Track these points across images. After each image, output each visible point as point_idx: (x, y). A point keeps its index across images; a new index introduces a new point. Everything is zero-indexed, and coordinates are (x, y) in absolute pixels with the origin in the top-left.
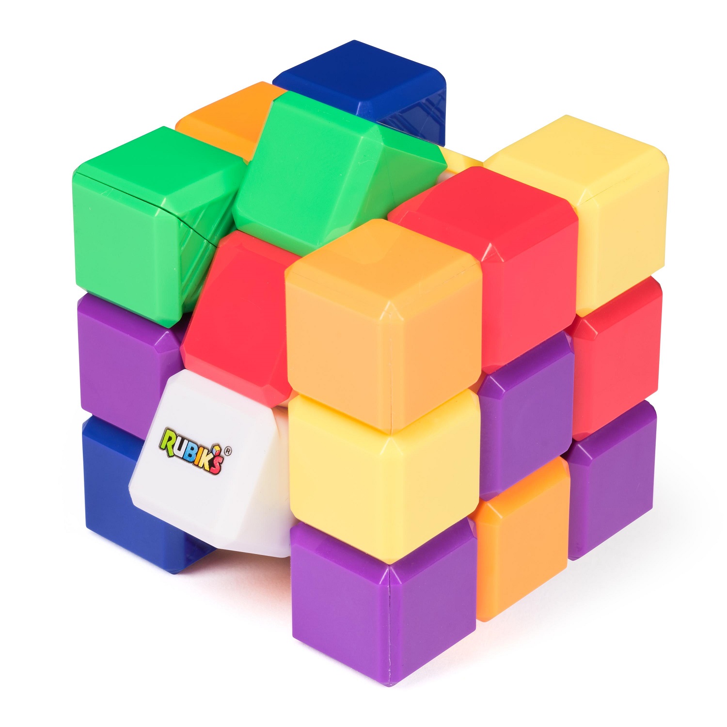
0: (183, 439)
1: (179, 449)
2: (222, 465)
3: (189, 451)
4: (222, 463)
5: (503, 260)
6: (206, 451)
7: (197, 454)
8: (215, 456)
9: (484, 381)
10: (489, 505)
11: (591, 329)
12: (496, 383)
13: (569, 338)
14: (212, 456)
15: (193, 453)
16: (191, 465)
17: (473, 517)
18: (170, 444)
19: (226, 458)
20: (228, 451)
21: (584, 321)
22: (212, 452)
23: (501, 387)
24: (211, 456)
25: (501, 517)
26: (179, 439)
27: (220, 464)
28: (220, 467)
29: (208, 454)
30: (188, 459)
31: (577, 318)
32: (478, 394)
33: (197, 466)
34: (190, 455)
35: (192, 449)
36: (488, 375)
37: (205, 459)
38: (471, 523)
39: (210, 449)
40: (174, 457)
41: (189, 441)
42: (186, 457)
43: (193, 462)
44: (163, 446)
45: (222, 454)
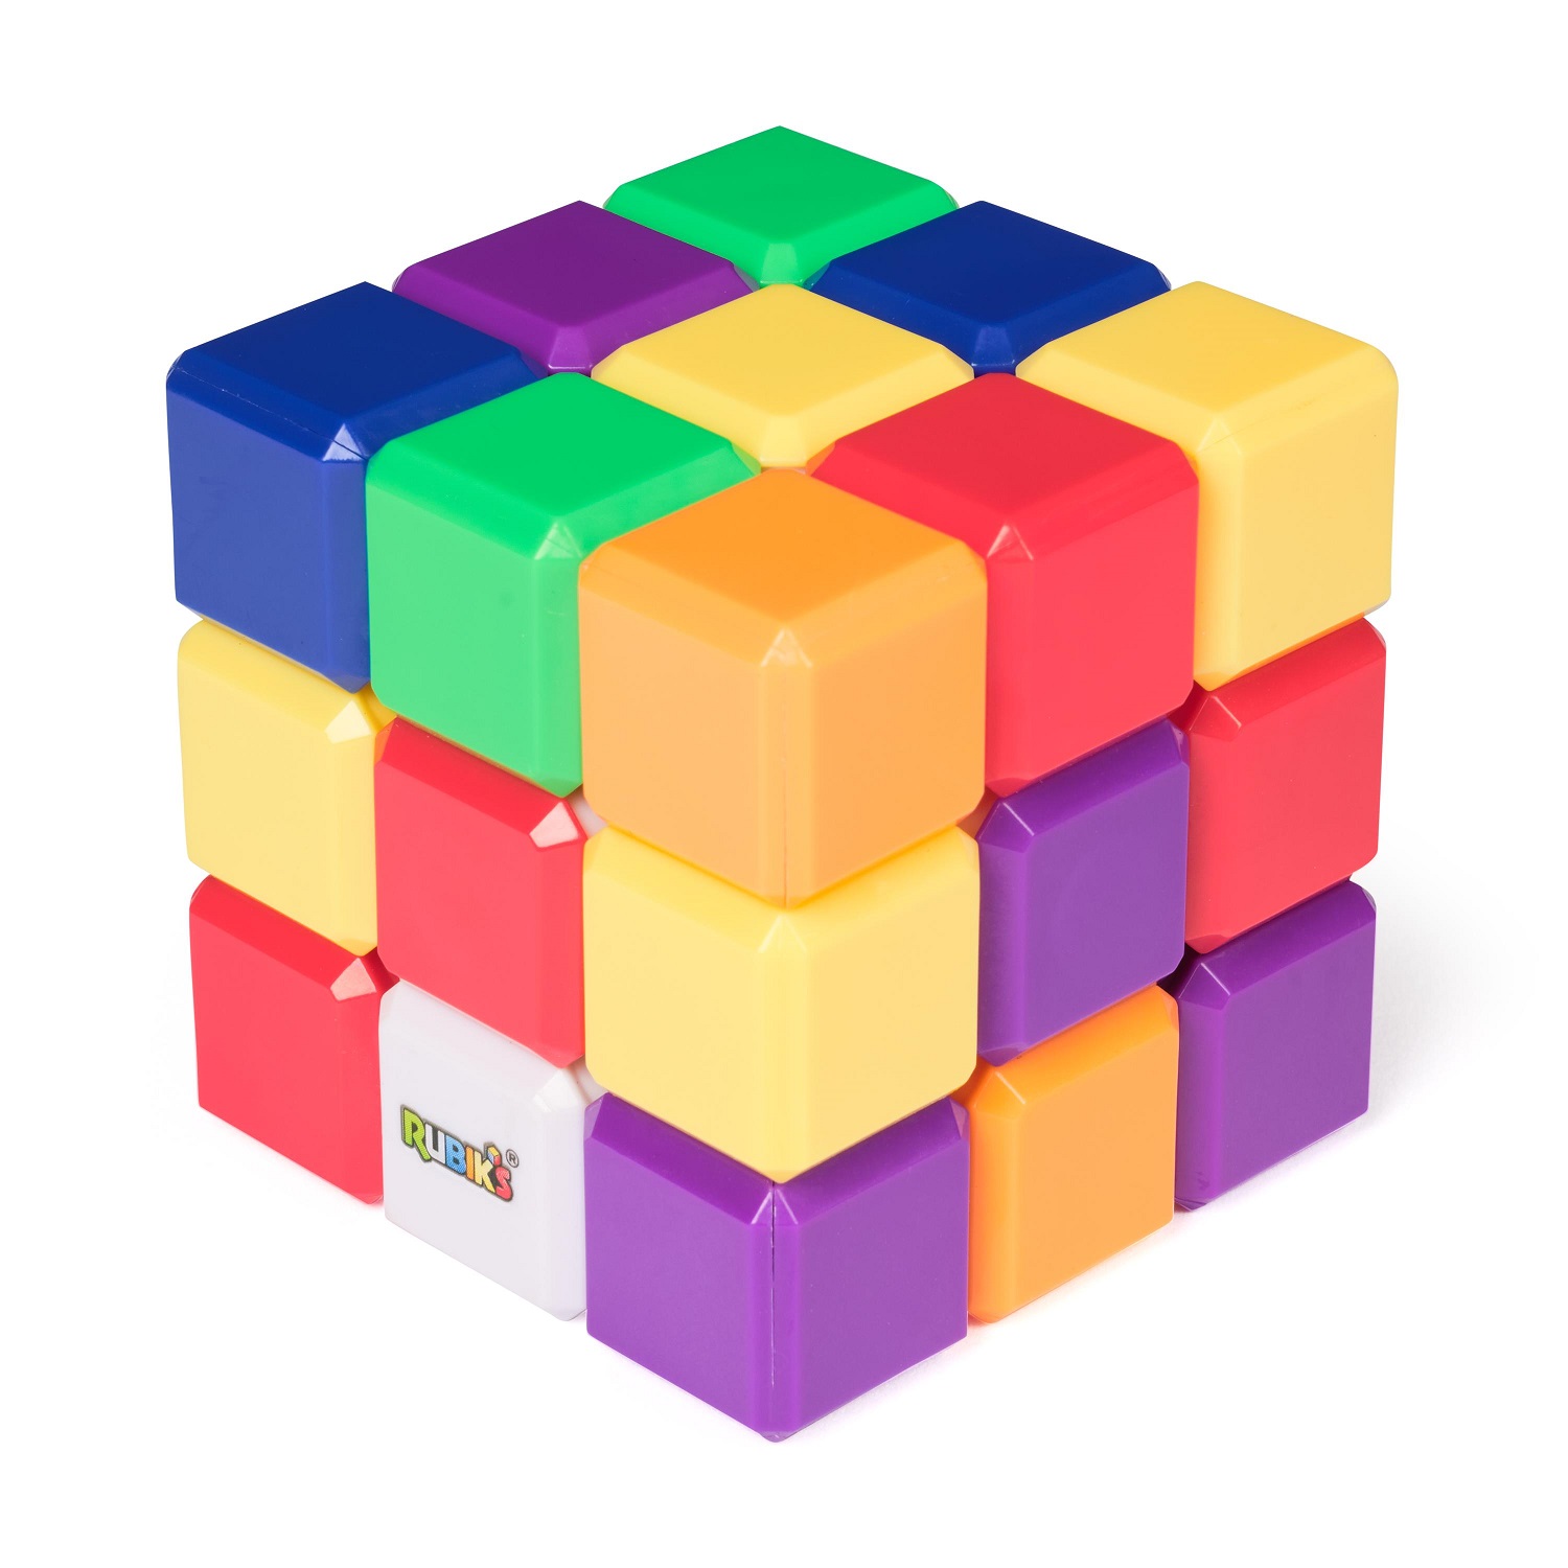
0: (435, 1130)
1: (435, 1147)
2: (513, 1184)
3: (453, 1154)
4: (510, 1180)
5: (1031, 557)
6: (478, 1156)
7: (465, 1159)
8: (495, 1167)
9: (992, 811)
10: (999, 1076)
11: (1228, 716)
12: (1016, 816)
13: (1179, 735)
14: (491, 1167)
15: (460, 1156)
16: (463, 1179)
17: (961, 1098)
18: (418, 1136)
19: (512, 1169)
20: (513, 1158)
21: (1213, 700)
22: (487, 1158)
23: (1025, 826)
24: (488, 1166)
25: (1023, 1102)
26: (429, 1129)
27: (509, 1181)
28: (510, 1186)
29: (483, 1162)
30: (455, 1167)
31: (1198, 692)
32: (976, 838)
33: (473, 1181)
34: (456, 1161)
35: (456, 1149)
36: (1000, 799)
37: (483, 1170)
38: (957, 1110)
39: (482, 1151)
40: (433, 1162)
41: (446, 1134)
42: (451, 1162)
43: (464, 1174)
44: (410, 1142)
45: (505, 1162)
